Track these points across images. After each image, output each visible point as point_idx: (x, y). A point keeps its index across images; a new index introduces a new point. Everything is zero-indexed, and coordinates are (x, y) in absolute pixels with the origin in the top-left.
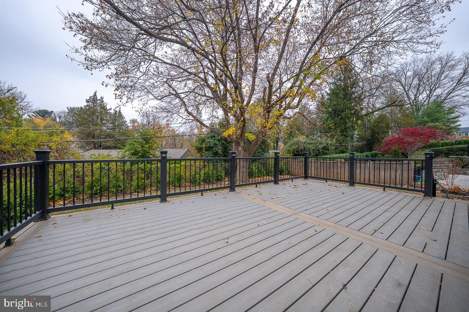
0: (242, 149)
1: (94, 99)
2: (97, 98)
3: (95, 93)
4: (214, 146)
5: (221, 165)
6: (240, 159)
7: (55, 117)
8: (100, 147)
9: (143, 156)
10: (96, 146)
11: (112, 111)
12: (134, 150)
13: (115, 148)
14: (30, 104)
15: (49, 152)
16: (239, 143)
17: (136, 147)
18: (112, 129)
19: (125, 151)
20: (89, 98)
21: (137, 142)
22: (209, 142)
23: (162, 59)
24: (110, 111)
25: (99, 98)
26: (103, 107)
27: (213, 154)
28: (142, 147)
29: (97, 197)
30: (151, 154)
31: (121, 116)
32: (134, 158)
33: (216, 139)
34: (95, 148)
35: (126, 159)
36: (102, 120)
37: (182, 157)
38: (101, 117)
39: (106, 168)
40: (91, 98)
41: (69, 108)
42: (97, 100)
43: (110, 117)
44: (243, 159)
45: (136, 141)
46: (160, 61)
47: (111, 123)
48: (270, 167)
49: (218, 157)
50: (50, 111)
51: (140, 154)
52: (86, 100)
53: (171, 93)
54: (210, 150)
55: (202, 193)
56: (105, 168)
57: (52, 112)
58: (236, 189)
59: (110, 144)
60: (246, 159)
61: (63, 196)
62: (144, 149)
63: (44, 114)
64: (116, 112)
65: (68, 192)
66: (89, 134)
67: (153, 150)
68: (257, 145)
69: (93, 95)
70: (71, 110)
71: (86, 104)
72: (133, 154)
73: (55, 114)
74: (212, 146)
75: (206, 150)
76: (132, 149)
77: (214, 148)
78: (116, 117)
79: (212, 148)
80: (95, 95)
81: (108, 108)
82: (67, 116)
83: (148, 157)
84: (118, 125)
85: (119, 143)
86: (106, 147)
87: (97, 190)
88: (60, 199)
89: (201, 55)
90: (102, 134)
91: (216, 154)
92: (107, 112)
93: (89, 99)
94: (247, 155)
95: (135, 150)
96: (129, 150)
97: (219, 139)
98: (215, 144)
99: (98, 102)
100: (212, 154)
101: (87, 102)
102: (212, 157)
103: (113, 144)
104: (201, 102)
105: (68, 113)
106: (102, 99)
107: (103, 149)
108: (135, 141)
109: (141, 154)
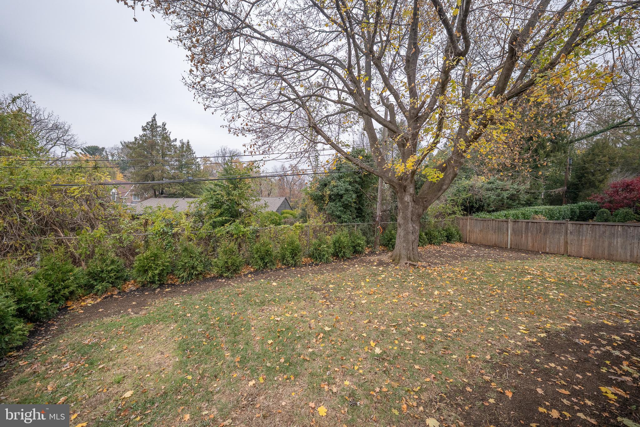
1: (152, 126)
2: (156, 124)
3: (154, 117)
4: (345, 193)
7: (107, 155)
8: (162, 194)
10: (157, 193)
11: (178, 144)
12: (216, 200)
13: (182, 195)
14: (75, 138)
17: (218, 194)
18: (177, 169)
19: (201, 202)
20: (145, 124)
21: (220, 186)
22: (337, 186)
24: (175, 143)
25: (159, 123)
26: (166, 138)
28: (228, 194)
29: (155, 289)
31: (190, 149)
33: (347, 181)
34: (156, 196)
36: (164, 155)
37: (277, 210)
38: (162, 152)
39: (170, 233)
40: (149, 124)
41: (123, 143)
42: (157, 127)
43: (175, 152)
45: (218, 185)
47: (176, 161)
50: (101, 147)
51: (225, 206)
52: (143, 127)
54: (337, 200)
56: (168, 232)
57: (103, 148)
59: (175, 190)
62: (231, 197)
63: (93, 151)
64: (183, 144)
66: (147, 176)
67: (246, 199)
69: (150, 120)
70: (126, 146)
71: (142, 133)
72: (214, 207)
73: (106, 152)
74: (341, 192)
75: (330, 200)
76: (212, 198)
77: (345, 197)
78: (182, 152)
79: (341, 196)
80: (154, 119)
81: (172, 138)
82: (121, 153)
84: (186, 163)
85: (187, 189)
86: (170, 194)
87: (153, 276)
88: (88, 293)
90: (165, 175)
91: (347, 206)
92: (170, 145)
93: (146, 126)
96: (205, 200)
97: (351, 182)
98: (346, 189)
99: (158, 129)
100: (340, 206)
101: (144, 130)
103: (180, 190)
105: (122, 149)
106: (165, 126)
107: (165, 197)
108: (216, 185)
109: (227, 207)
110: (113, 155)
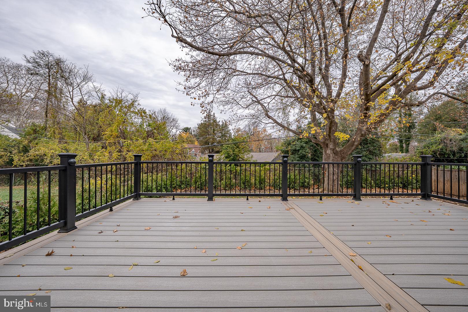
0: (332, 152)
1: (209, 116)
4: (300, 149)
5: (309, 170)
6: (328, 164)
8: (213, 151)
9: (234, 159)
11: (221, 123)
15: (141, 156)
16: (327, 144)
17: (229, 151)
21: (230, 147)
22: (295, 145)
23: (246, 71)
24: (219, 123)
25: (212, 114)
26: (215, 121)
27: (299, 157)
30: (240, 158)
32: (227, 160)
33: (303, 141)
35: (222, 161)
37: (273, 160)
38: (213, 129)
40: (207, 115)
43: (220, 128)
44: (333, 164)
46: (245, 74)
48: (383, 175)
49: (306, 161)
51: (232, 157)
53: (254, 101)
54: (296, 153)
55: (247, 197)
57: (190, 128)
58: (289, 198)
59: (218, 149)
60: (338, 164)
61: (180, 186)
64: (223, 123)
65: (183, 184)
67: (242, 153)
68: (352, 146)
71: (204, 120)
72: (226, 157)
74: (298, 148)
75: (293, 154)
76: (226, 153)
77: (300, 151)
78: (223, 128)
79: (299, 150)
80: (209, 112)
81: (218, 121)
83: (239, 160)
86: (216, 152)
89: (266, 57)
90: (214, 141)
91: (303, 157)
92: (217, 124)
94: (339, 159)
95: (228, 154)
96: (224, 154)
97: (307, 142)
98: (302, 147)
99: (212, 117)
100: (297, 157)
101: (205, 118)
102: (298, 161)
104: (288, 103)
106: (214, 115)
110: (194, 131)
